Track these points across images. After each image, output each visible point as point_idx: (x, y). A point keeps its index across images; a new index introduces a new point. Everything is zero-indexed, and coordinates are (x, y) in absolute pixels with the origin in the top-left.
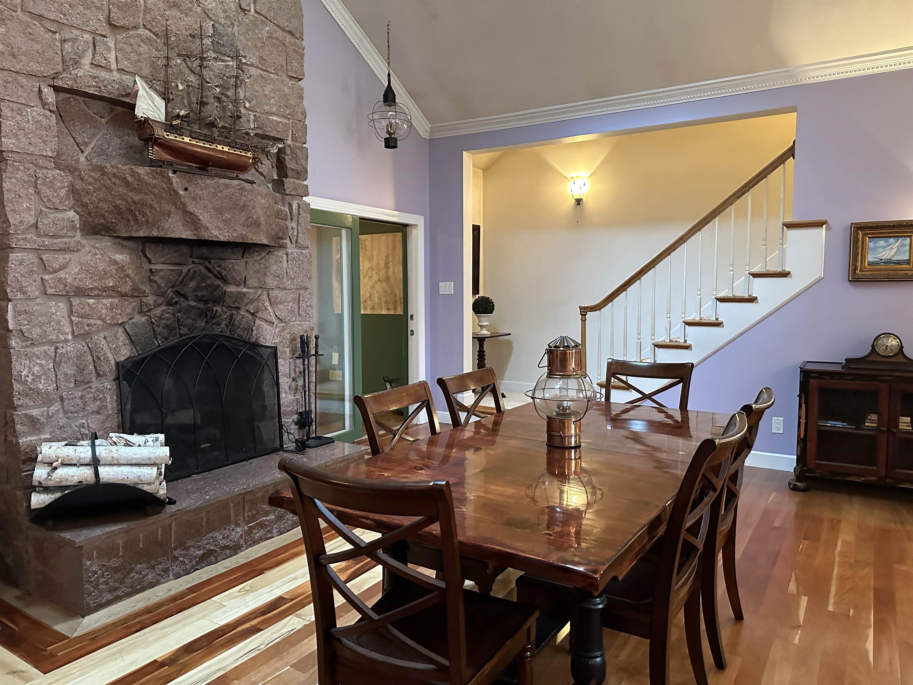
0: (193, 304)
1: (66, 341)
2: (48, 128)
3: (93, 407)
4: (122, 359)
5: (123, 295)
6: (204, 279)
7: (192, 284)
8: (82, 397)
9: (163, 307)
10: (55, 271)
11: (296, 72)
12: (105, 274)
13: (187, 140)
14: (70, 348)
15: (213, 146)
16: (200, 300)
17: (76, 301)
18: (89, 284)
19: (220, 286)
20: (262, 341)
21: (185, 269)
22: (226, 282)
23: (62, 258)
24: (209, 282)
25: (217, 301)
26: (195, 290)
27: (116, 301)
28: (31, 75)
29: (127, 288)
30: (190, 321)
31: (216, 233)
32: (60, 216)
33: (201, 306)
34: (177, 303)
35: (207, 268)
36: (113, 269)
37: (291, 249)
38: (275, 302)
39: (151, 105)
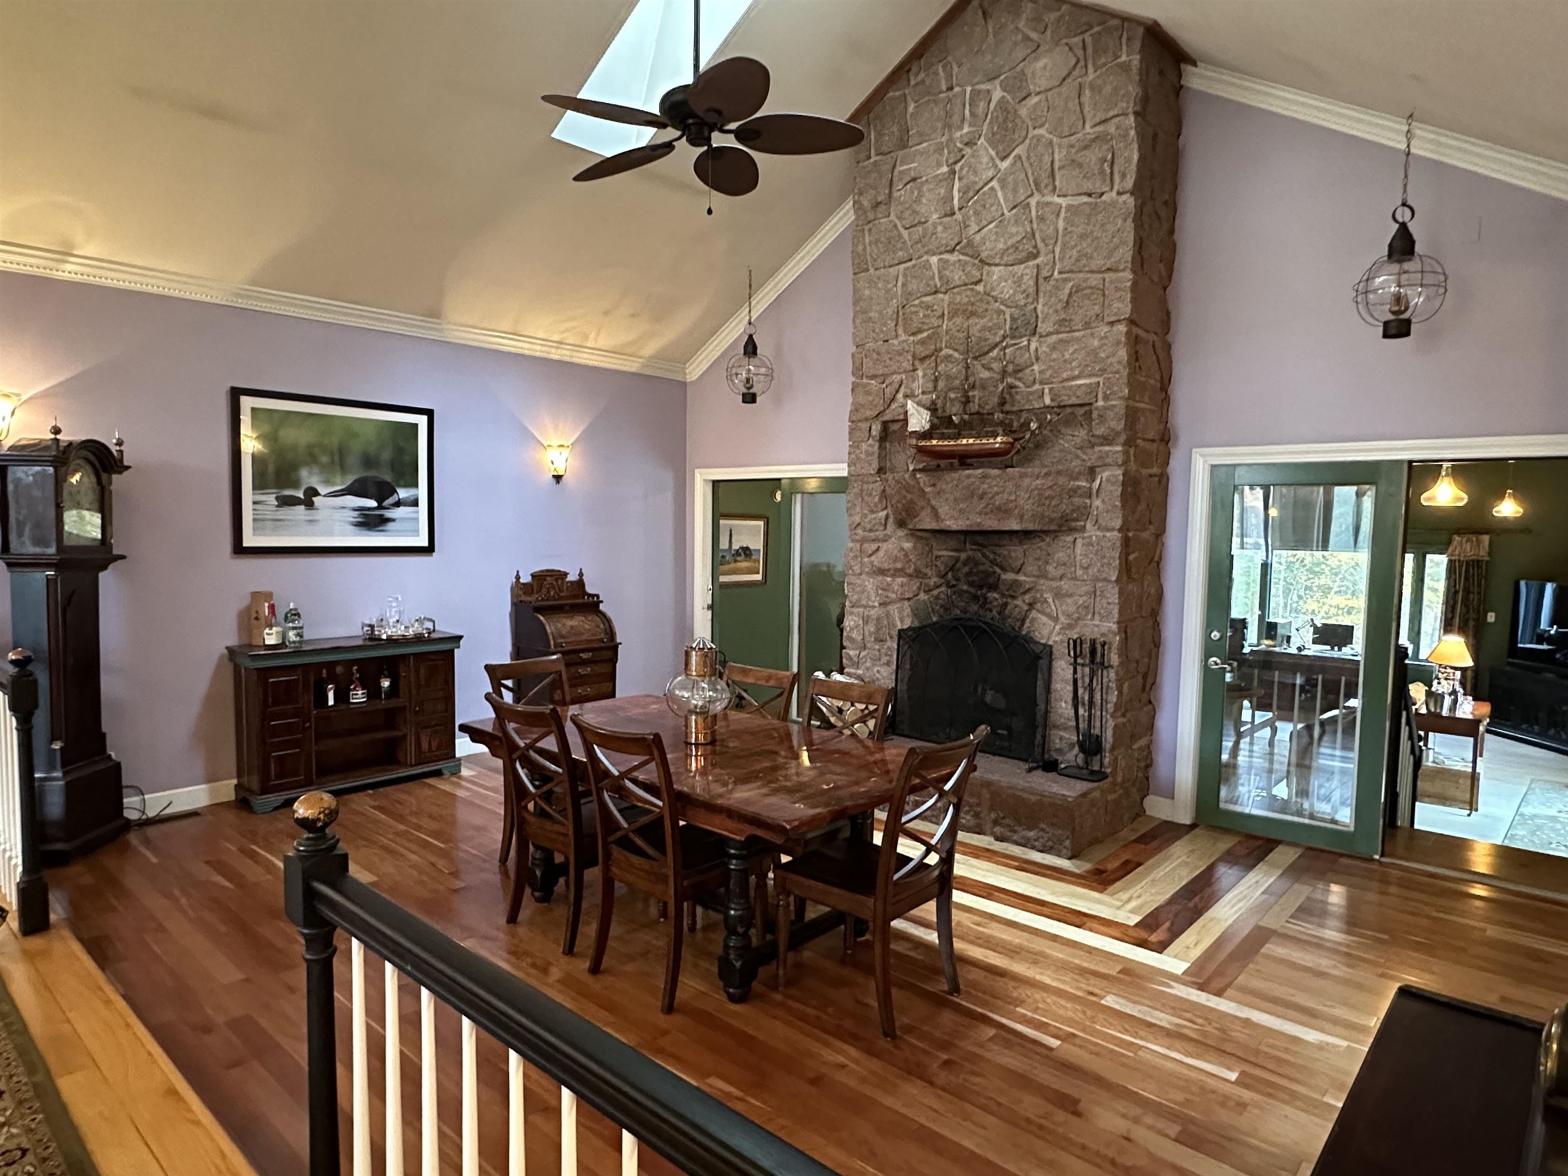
0: (965, 587)
1: (874, 607)
2: (872, 454)
3: (885, 659)
4: (905, 627)
5: (910, 575)
6: (977, 564)
7: (966, 569)
8: (879, 650)
9: (943, 589)
10: (870, 556)
11: (1116, 314)
12: (896, 560)
13: (934, 442)
14: (873, 613)
15: (959, 442)
16: (971, 584)
17: (880, 578)
18: (886, 566)
19: (995, 572)
20: (1037, 636)
21: (963, 556)
22: (1004, 569)
23: (874, 546)
24: (981, 568)
25: (994, 587)
26: (967, 575)
27: (905, 580)
28: (866, 419)
29: (910, 571)
30: (963, 604)
32: (874, 516)
33: (973, 590)
34: (953, 586)
35: (984, 555)
36: (901, 555)
37: (1090, 532)
38: (1059, 595)
39: (919, 420)
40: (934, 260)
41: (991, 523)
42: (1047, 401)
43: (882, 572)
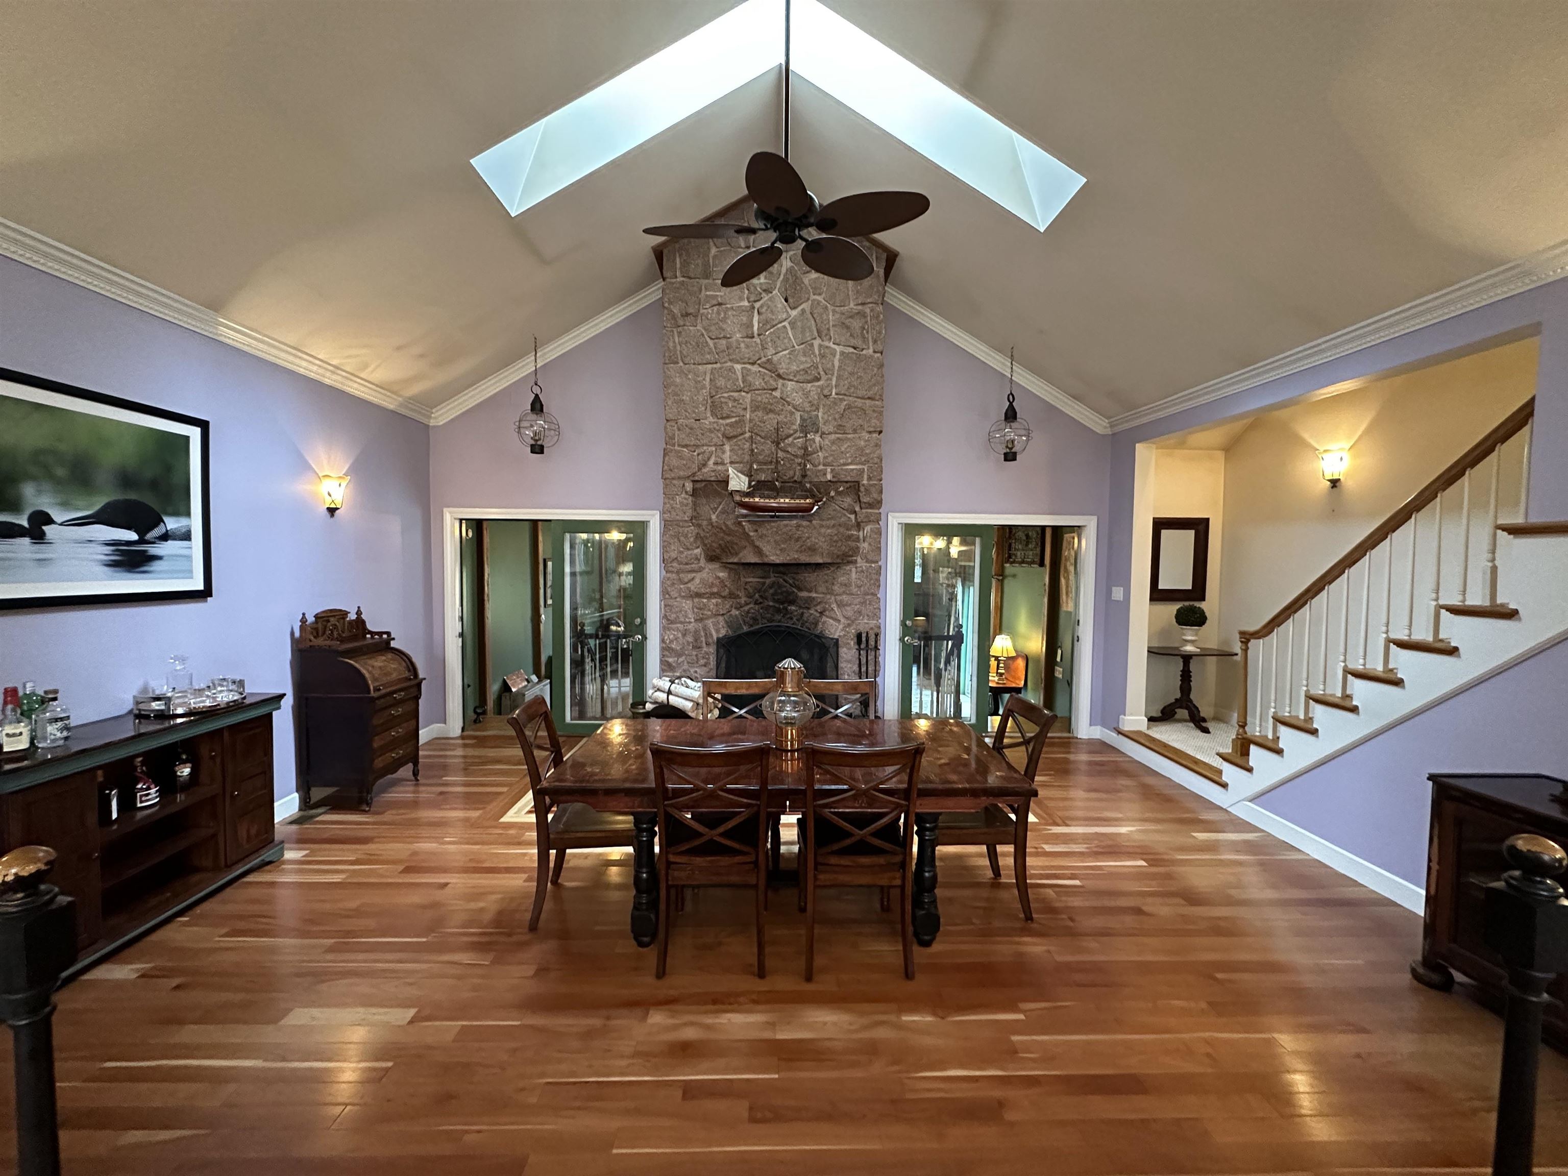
0: (771, 604)
1: (690, 622)
2: (687, 505)
3: (702, 662)
4: (721, 636)
5: (724, 597)
6: (780, 586)
7: (771, 591)
8: (696, 655)
9: (752, 606)
10: (686, 583)
11: (874, 427)
12: (712, 585)
13: (757, 500)
14: (691, 627)
15: (777, 501)
16: (774, 601)
17: (696, 600)
18: (703, 591)
19: (794, 592)
20: (827, 633)
21: (768, 581)
22: (800, 589)
23: (690, 576)
24: (784, 589)
25: (792, 602)
26: (773, 595)
27: (720, 601)
28: (679, 478)
29: (726, 592)
30: (769, 615)
31: (772, 558)
32: (690, 552)
33: (777, 605)
34: (761, 603)
35: (784, 580)
36: (717, 582)
37: (861, 563)
38: (841, 605)
39: (738, 482)
40: (738, 367)
41: (804, 558)
42: (829, 477)
43: (699, 595)
